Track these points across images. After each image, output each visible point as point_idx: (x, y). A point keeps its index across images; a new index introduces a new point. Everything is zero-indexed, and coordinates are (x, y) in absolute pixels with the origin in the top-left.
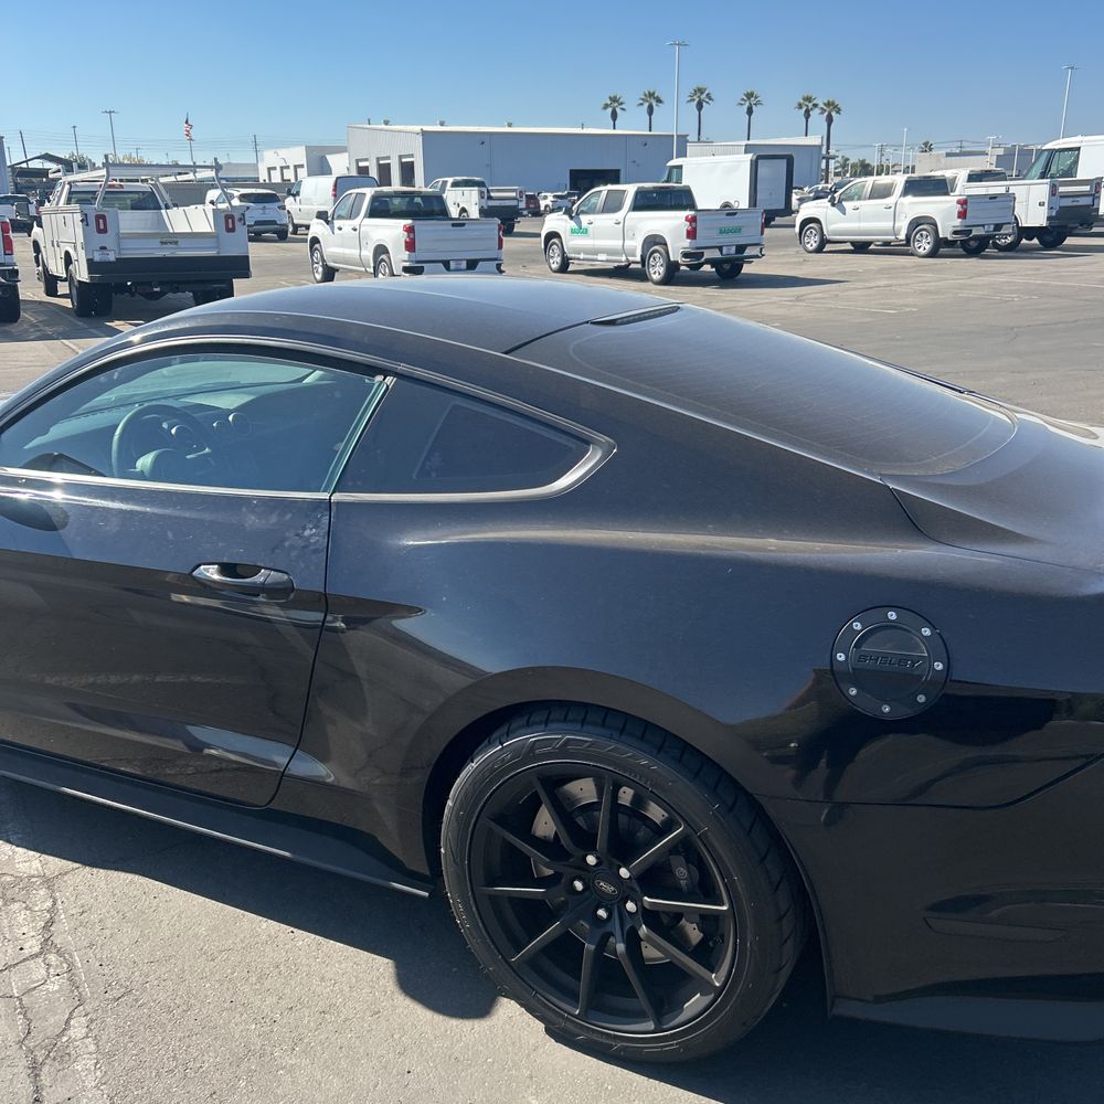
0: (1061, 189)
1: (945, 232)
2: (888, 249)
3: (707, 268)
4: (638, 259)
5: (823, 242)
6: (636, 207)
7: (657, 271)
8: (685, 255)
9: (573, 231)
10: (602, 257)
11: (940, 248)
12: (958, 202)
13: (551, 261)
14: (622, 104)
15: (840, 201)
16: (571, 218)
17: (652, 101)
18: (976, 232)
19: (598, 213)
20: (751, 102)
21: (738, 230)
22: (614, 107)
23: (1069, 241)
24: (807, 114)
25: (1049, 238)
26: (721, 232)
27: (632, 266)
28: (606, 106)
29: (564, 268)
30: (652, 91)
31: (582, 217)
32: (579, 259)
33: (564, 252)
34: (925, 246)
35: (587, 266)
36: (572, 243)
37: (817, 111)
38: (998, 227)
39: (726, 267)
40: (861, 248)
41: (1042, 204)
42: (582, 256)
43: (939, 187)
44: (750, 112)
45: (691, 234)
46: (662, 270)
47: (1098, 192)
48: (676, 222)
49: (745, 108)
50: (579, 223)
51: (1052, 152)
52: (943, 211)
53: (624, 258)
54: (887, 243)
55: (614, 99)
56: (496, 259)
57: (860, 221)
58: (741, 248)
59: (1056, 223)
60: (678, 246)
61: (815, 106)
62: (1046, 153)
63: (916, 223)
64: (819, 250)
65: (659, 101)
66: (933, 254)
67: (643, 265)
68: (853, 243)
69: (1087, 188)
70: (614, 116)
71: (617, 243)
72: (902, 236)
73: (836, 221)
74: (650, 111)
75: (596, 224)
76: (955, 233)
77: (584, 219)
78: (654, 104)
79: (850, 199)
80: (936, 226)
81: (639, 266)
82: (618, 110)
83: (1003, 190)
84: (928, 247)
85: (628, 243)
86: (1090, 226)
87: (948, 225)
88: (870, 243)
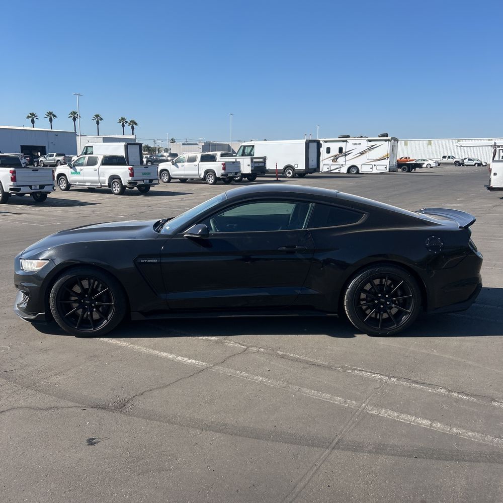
0: (254, 160)
1: (218, 175)
2: (193, 181)
3: (136, 188)
4: (107, 184)
5: (170, 178)
6: (103, 164)
7: (117, 189)
8: (129, 183)
9: (72, 173)
10: (89, 184)
11: (217, 181)
12: (222, 164)
13: (61, 186)
14: (36, 116)
15: (176, 163)
16: (71, 168)
17: (51, 116)
18: (229, 175)
19: (85, 166)
20: (98, 119)
21: (149, 174)
22: (32, 117)
23: (257, 179)
24: (123, 126)
25: (250, 177)
26: (143, 174)
27: (103, 188)
28: (28, 117)
29: (68, 188)
30: (51, 112)
31: (76, 167)
32: (76, 185)
33: (68, 182)
34: (211, 180)
35: (80, 188)
36: (71, 178)
37: (128, 124)
38: (236, 173)
39: (143, 188)
40: (183, 181)
41: (249, 165)
42: (77, 184)
43: (212, 159)
44: (98, 123)
45: (132, 175)
46: (119, 189)
47: (265, 161)
48: (124, 170)
49: (95, 121)
50: (75, 170)
51: (245, 147)
52: (217, 167)
53: (99, 184)
54: (192, 179)
55: (32, 114)
56: (52, 185)
57: (185, 171)
58: (151, 181)
59: (254, 172)
60: (126, 179)
61: (126, 122)
62: (243, 147)
63: (207, 172)
64: (169, 182)
65: (55, 116)
66: (214, 183)
67: (110, 187)
68: (180, 179)
69: (262, 160)
70: (33, 122)
71: (96, 178)
72: (202, 177)
73: (174, 171)
74: (51, 120)
75: (84, 171)
76: (222, 175)
77: (78, 168)
78: (52, 117)
79: (179, 162)
80: (215, 173)
81: (108, 188)
82: (35, 119)
83: (234, 160)
84: (212, 181)
85: (101, 178)
86: (265, 173)
87: (219, 172)
88: (187, 179)
